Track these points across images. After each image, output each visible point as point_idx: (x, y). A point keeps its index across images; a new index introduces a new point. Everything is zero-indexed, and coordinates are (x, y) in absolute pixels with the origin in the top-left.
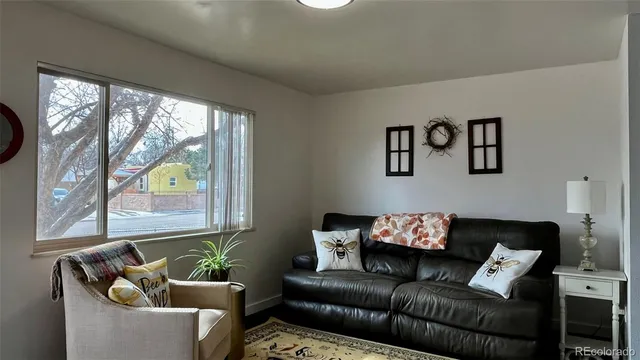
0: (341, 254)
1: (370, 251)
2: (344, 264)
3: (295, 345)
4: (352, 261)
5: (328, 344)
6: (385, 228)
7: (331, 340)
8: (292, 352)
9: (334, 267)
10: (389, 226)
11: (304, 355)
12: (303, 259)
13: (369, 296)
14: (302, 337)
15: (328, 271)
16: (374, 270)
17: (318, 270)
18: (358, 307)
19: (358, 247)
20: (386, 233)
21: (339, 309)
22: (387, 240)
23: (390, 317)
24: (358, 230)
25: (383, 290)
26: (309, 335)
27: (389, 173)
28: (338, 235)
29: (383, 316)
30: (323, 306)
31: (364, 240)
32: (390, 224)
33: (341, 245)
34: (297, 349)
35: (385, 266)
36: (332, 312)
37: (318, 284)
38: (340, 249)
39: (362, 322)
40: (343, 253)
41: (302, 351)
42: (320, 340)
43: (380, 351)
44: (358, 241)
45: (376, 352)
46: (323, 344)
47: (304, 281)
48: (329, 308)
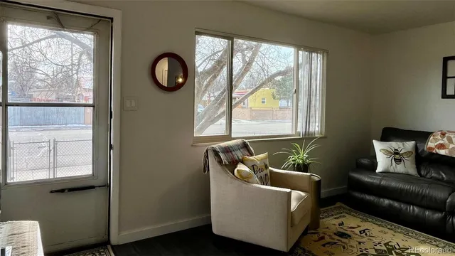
0: (398, 161)
1: (425, 160)
2: (400, 168)
3: (359, 226)
4: (408, 167)
5: (386, 230)
6: (442, 142)
7: (389, 227)
8: (357, 231)
9: (391, 170)
10: (445, 141)
11: (366, 234)
12: (365, 161)
13: (424, 197)
14: (363, 220)
15: (386, 173)
16: (428, 176)
17: (377, 171)
18: (413, 205)
20: (442, 146)
21: (396, 204)
22: (442, 152)
23: (444, 218)
24: (413, 142)
25: (439, 194)
26: (370, 220)
27: (445, 96)
28: (395, 145)
29: (438, 215)
30: (382, 200)
31: (419, 151)
32: (445, 139)
33: (398, 154)
34: (362, 229)
35: (439, 174)
36: (390, 206)
37: (378, 182)
38: (397, 157)
39: (417, 217)
40: (400, 160)
41: (364, 231)
42: (379, 225)
43: (434, 243)
44: (414, 152)
45: (430, 243)
46: (381, 228)
47: (366, 178)
48: (387, 202)
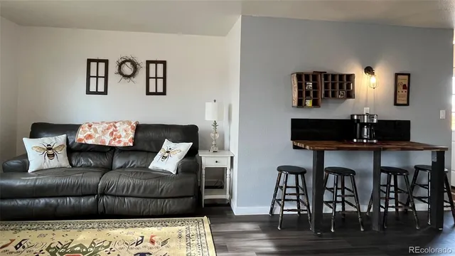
0: (51, 156)
1: (74, 151)
2: (54, 163)
3: (12, 241)
4: (61, 160)
5: (45, 232)
6: (89, 133)
7: (46, 227)
8: (11, 248)
9: (45, 167)
10: (91, 132)
11: (24, 247)
12: (14, 163)
13: (80, 186)
14: (16, 231)
15: (40, 171)
16: (79, 165)
17: (29, 171)
18: (69, 196)
19: (65, 148)
20: (90, 136)
21: (53, 201)
22: (90, 142)
23: (98, 199)
24: (65, 135)
25: (92, 179)
26: (24, 227)
27: (88, 92)
28: (47, 140)
29: (92, 199)
30: (37, 201)
31: (70, 143)
32: (92, 130)
33: (50, 149)
34: (15, 243)
35: (88, 161)
36: (46, 204)
37: (33, 183)
38: (50, 152)
39: (73, 207)
40: (53, 155)
41: (20, 244)
42: (36, 229)
43: (90, 226)
45: (88, 228)
46: (39, 232)
47: (18, 182)
48: (42, 201)
